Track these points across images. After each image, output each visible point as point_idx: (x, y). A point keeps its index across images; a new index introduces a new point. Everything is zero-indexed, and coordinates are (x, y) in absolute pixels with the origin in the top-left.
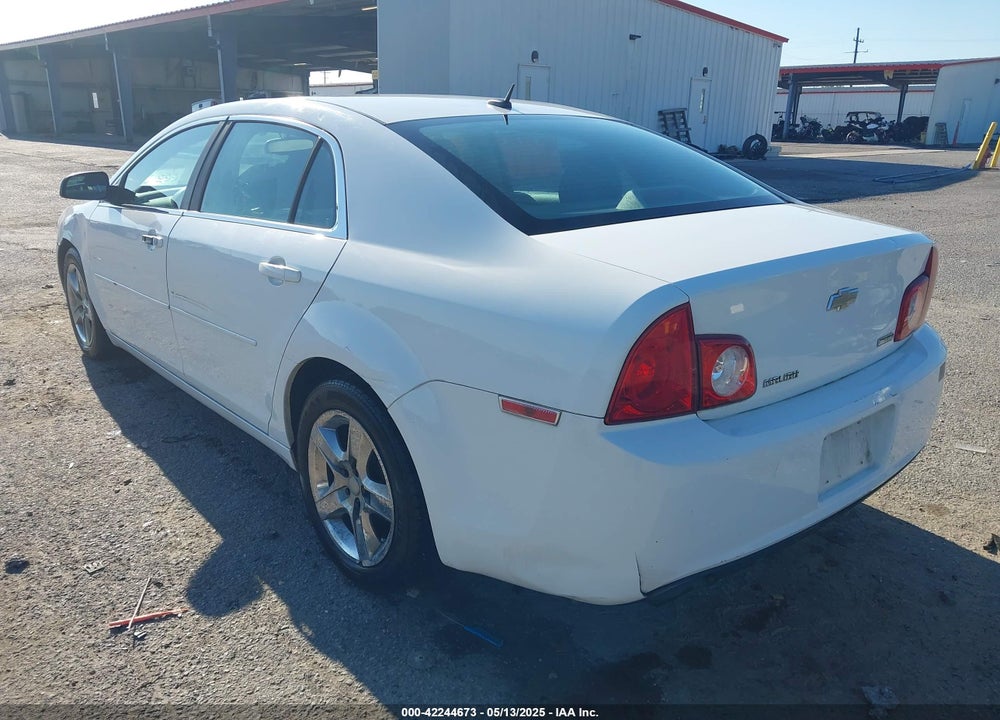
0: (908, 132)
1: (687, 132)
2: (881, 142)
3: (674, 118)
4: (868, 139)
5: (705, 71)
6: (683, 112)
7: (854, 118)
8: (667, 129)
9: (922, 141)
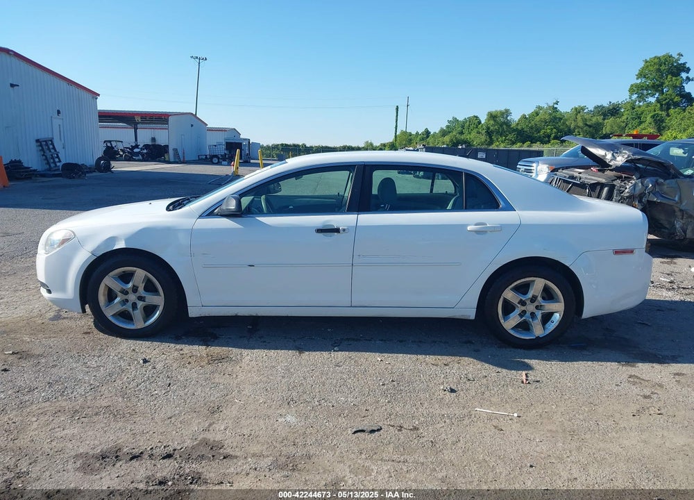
0: (156, 152)
1: (57, 155)
2: (144, 160)
3: (47, 145)
4: (137, 158)
5: (59, 112)
6: (51, 141)
7: (109, 144)
8: (44, 152)
9: (167, 159)
